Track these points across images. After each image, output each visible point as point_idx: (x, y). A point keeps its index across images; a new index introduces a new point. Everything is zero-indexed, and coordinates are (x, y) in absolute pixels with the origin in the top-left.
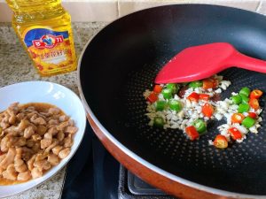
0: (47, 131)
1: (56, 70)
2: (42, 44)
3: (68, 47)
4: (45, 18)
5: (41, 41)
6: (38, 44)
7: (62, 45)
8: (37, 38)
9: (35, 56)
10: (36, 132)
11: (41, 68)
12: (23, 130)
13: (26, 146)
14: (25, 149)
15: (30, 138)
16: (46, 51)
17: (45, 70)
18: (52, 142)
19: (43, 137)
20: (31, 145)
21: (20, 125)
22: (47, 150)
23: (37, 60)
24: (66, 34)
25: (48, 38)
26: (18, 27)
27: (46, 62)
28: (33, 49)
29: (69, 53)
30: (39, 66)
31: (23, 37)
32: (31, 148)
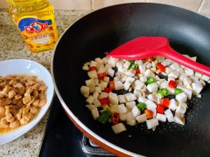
0: (25, 92)
1: (43, 48)
2: (32, 29)
3: (52, 32)
4: (33, 10)
5: (31, 27)
6: (28, 29)
7: (47, 30)
8: (28, 25)
9: (27, 38)
10: (17, 93)
11: (32, 46)
12: (8, 93)
13: (11, 104)
14: (12, 106)
15: (14, 98)
16: (35, 34)
17: (35, 48)
18: (32, 99)
19: (23, 96)
20: (15, 103)
21: (5, 90)
22: (29, 104)
23: (28, 41)
24: (50, 22)
25: (36, 25)
26: (14, 16)
27: (35, 43)
28: (24, 33)
29: (53, 35)
30: (30, 45)
31: (17, 24)
32: (15, 105)
